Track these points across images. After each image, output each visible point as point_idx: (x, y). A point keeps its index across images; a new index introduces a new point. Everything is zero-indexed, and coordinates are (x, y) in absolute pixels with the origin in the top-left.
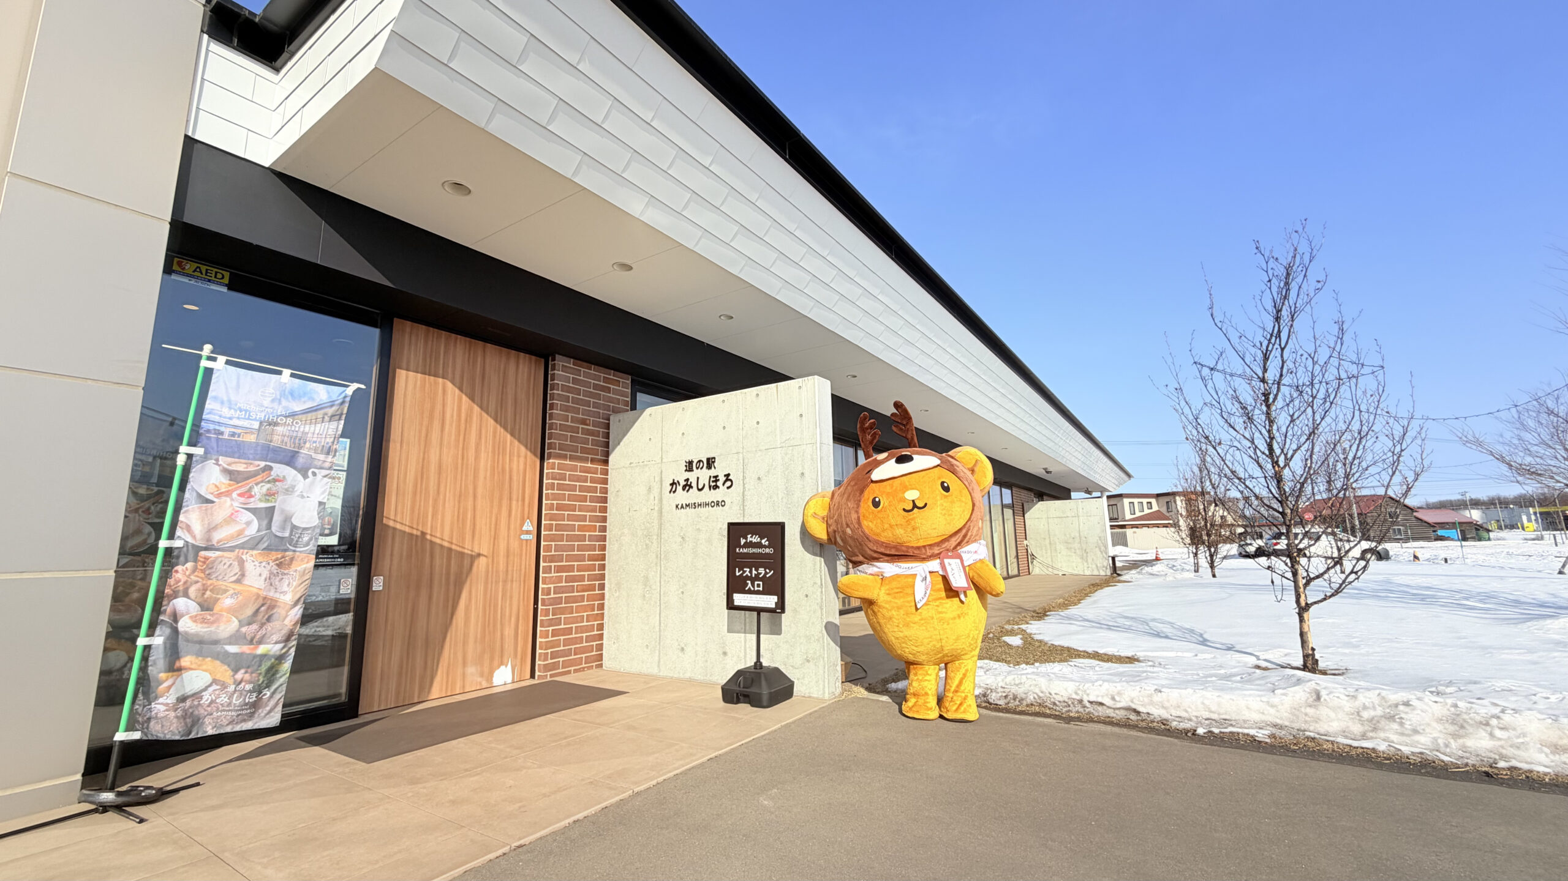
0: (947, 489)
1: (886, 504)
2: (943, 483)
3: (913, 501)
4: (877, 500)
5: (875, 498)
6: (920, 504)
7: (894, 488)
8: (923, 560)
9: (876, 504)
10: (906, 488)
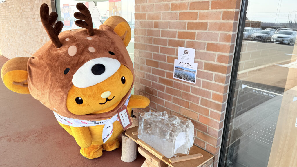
2: (122, 78)
3: (107, 98)
4: (80, 98)
6: (110, 98)
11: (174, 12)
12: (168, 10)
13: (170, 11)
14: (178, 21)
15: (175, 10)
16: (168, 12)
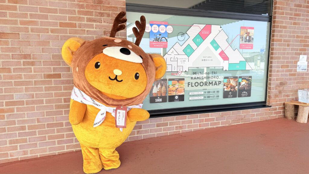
0: (137, 77)
1: (102, 69)
2: (137, 73)
3: (116, 76)
4: (99, 64)
5: (99, 62)
6: (119, 79)
7: (111, 63)
8: (107, 104)
9: (97, 66)
10: (117, 67)
11: (298, 39)
12: (295, 38)
13: (296, 39)
14: (299, 43)
15: (298, 38)
16: (294, 39)
